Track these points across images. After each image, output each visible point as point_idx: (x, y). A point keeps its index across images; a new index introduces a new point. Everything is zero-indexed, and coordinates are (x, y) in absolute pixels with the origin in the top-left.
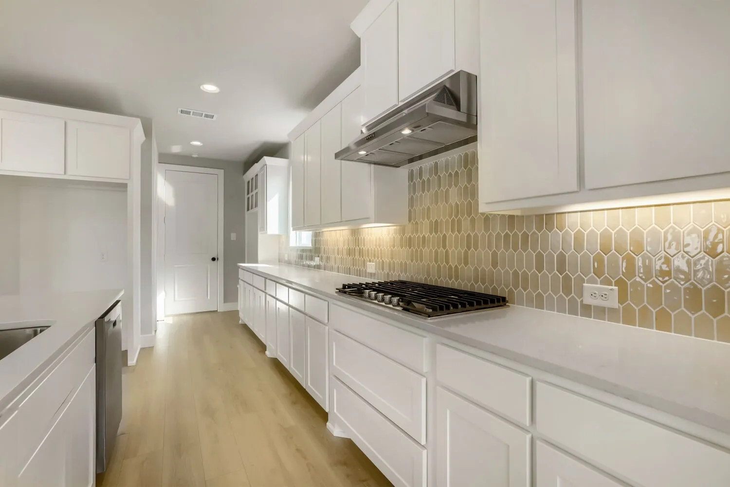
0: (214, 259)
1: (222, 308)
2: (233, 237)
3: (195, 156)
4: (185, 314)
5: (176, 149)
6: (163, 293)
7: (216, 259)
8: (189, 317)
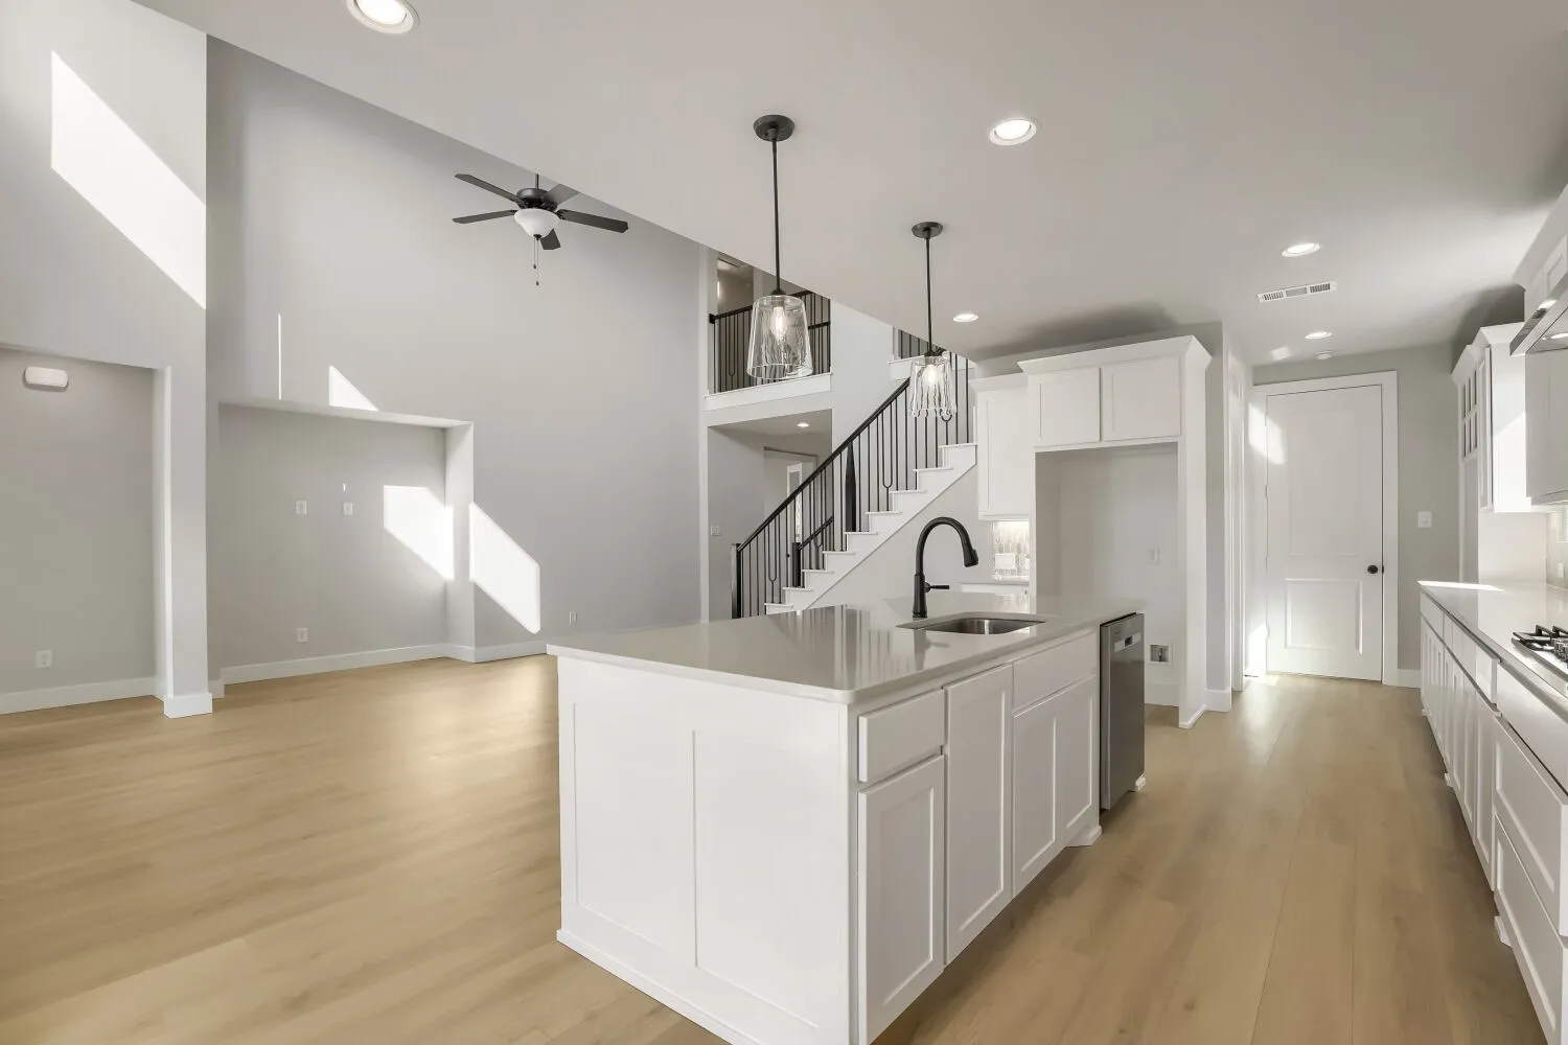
0: (1373, 569)
1: (1392, 676)
2: (1424, 519)
3: (1325, 357)
4: (1306, 676)
5: (1280, 354)
6: (1263, 626)
7: (1380, 570)
8: (1314, 684)
